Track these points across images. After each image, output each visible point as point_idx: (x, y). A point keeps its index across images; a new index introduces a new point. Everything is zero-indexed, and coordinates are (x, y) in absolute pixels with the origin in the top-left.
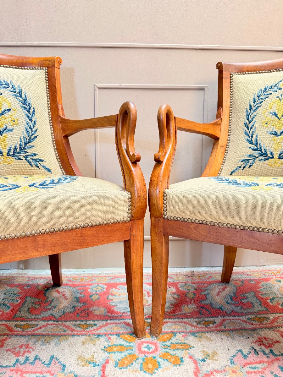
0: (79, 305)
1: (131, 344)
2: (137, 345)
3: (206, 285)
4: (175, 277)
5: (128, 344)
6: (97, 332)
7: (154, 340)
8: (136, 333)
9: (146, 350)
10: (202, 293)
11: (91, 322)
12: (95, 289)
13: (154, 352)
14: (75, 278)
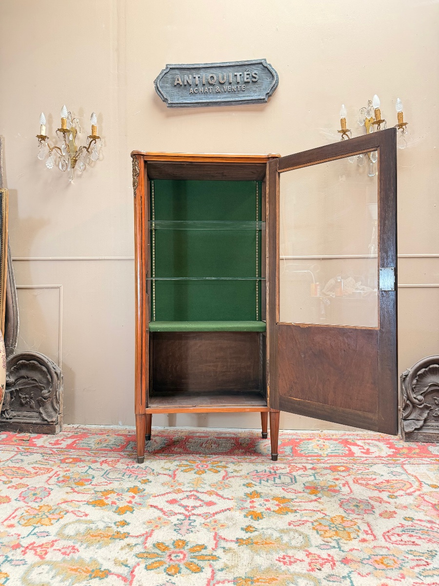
6: (175, 459)
11: (171, 455)
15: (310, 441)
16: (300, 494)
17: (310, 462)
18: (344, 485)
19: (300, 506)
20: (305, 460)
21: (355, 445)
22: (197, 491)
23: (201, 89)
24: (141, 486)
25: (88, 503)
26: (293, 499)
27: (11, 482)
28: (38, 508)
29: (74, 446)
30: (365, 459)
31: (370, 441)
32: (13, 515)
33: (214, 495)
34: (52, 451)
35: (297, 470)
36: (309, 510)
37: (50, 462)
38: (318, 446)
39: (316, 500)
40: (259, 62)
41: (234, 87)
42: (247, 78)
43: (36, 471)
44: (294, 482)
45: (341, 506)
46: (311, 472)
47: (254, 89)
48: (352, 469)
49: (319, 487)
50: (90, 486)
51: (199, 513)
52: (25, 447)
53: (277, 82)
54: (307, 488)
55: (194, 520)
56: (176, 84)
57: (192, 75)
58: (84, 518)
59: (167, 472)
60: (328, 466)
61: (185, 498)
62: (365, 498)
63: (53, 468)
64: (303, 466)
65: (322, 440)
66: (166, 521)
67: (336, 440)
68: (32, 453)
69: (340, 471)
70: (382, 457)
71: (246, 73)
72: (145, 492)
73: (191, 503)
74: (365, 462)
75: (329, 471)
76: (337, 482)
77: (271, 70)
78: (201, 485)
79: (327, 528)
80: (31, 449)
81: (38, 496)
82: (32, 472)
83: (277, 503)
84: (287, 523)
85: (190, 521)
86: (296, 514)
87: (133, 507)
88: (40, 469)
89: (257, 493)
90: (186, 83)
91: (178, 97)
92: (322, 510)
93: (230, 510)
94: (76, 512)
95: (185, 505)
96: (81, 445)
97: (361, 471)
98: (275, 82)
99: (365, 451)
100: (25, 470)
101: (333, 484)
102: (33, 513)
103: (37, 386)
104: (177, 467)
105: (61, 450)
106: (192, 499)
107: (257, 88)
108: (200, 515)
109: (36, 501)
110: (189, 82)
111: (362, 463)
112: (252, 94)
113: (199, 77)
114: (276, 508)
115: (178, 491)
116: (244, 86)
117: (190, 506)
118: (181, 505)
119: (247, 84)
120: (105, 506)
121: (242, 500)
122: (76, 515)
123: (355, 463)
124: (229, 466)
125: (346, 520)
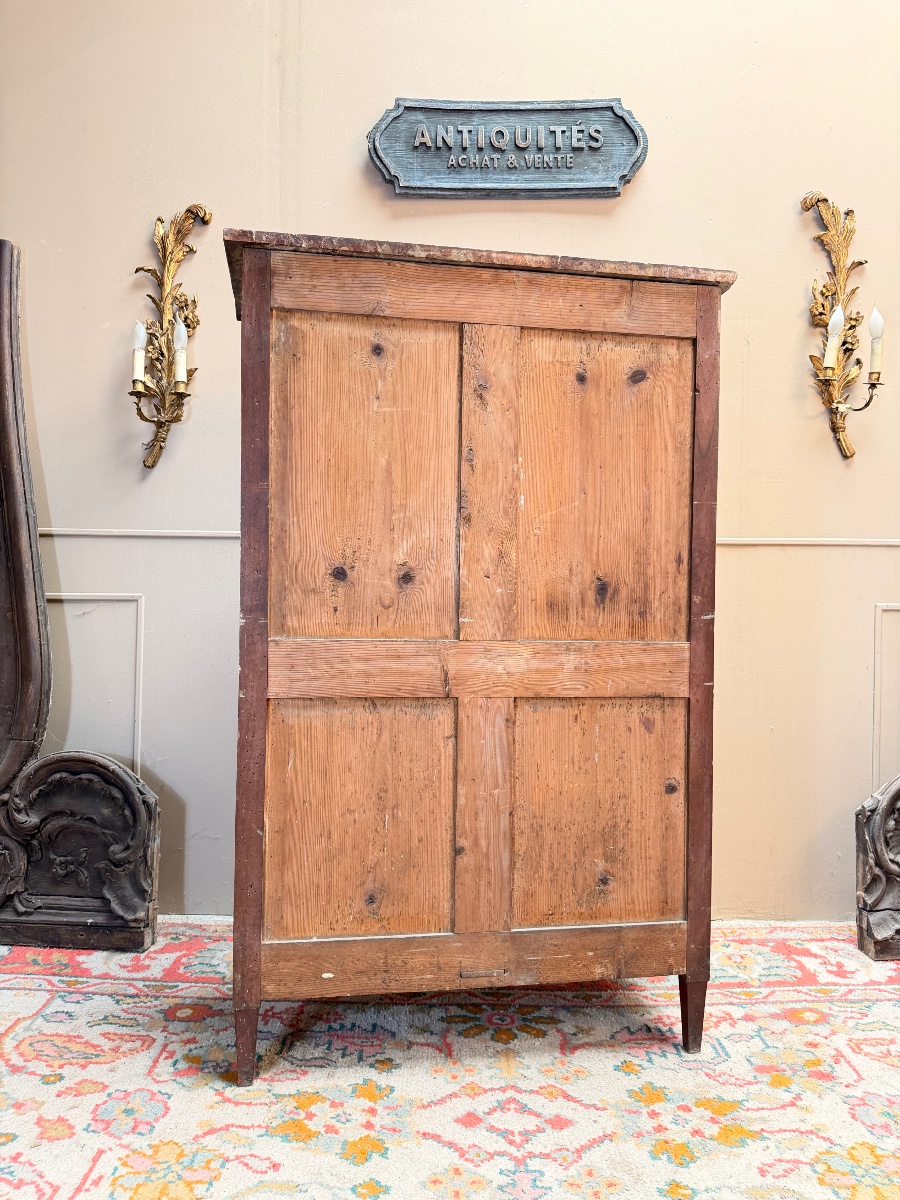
1: (478, 1016)
6: (429, 1002)
9: (499, 1022)
16: (752, 1088)
17: (735, 1001)
18: (837, 1062)
20: (719, 996)
21: (807, 953)
22: (520, 1091)
23: (474, 158)
24: (382, 1080)
25: (269, 1131)
26: (741, 1102)
27: (61, 1078)
28: (149, 1152)
29: (181, 971)
30: (844, 989)
31: (836, 943)
32: (94, 1176)
33: (559, 1098)
34: (135, 987)
35: (717, 1024)
36: (790, 1131)
37: (139, 1018)
38: (730, 959)
39: (793, 1104)
40: (604, 104)
41: (549, 158)
42: (579, 140)
43: (117, 1043)
44: (720, 1050)
45: (853, 1116)
46: (747, 1028)
47: (594, 165)
48: (833, 1016)
49: (784, 1067)
51: (545, 1151)
52: (65, 978)
53: (645, 149)
54: (761, 1069)
55: (540, 1171)
56: (417, 144)
57: (456, 127)
58: (271, 1175)
59: (427, 1037)
60: (779, 1012)
61: (494, 1110)
62: (897, 1093)
63: (154, 1037)
64: (725, 1013)
65: (732, 944)
66: (474, 1179)
67: (762, 943)
68: (88, 996)
69: (808, 1023)
70: (880, 984)
71: (575, 128)
72: (395, 1095)
73: (513, 1121)
74: (850, 997)
75: (785, 1024)
76: (818, 1052)
77: (632, 125)
78: (521, 1071)
79: (851, 1180)
80: (82, 983)
81: (137, 1115)
82: (106, 1048)
83: (708, 1114)
84: (757, 1171)
85: (529, 1175)
86: (764, 1144)
88: (121, 1037)
89: (655, 1088)
90: (440, 144)
91: (421, 174)
92: (819, 1130)
93: (611, 1140)
94: (245, 1161)
95: (502, 1127)
96: (198, 969)
97: (857, 1021)
98: (639, 151)
99: (835, 969)
100: (86, 1042)
101: (813, 1058)
102: (142, 1169)
103: (97, 835)
104: (445, 1025)
105: (153, 983)
106: (513, 1111)
107: (600, 162)
108: (547, 1156)
109: (137, 1131)
110: (448, 140)
111: (846, 1000)
112: (589, 175)
113: (470, 132)
114: (715, 1130)
115: (473, 1089)
116: (571, 158)
117: (516, 1132)
118: (491, 1129)
119: (577, 153)
120: (314, 1139)
121: (630, 1112)
122: (251, 1168)
123: (831, 1001)
124: (562, 1018)
125: (882, 1156)
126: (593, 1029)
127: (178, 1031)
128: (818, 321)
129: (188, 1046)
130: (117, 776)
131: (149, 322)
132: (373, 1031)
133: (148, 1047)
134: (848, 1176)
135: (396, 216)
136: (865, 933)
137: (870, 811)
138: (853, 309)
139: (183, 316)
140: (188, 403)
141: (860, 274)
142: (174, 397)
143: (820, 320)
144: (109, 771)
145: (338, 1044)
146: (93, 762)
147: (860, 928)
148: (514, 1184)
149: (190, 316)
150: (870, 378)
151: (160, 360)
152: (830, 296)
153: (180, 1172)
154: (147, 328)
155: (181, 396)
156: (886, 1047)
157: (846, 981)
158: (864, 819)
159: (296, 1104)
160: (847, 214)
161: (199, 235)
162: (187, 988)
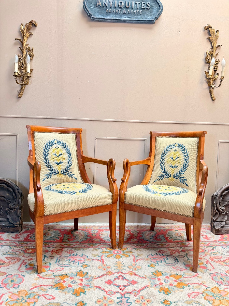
0: (88, 238)
1: (111, 251)
2: (113, 251)
3: (143, 231)
4: (130, 228)
5: (110, 251)
6: (98, 247)
7: (120, 250)
8: (113, 247)
9: (117, 253)
10: (141, 234)
11: (94, 244)
12: (94, 232)
13: (119, 253)
14: (83, 227)
15: (172, 231)
16: (185, 271)
17: (180, 246)
18: (207, 263)
19: (189, 281)
20: (175, 245)
22: (122, 273)
23: (114, 10)
24: (85, 270)
25: (53, 287)
26: (182, 275)
28: (17, 293)
29: (29, 239)
30: (208, 243)
31: (205, 230)
33: (134, 275)
35: (175, 253)
36: (196, 284)
37: (17, 253)
38: (178, 234)
39: (196, 276)
41: (135, 11)
42: (143, 6)
43: (9, 261)
44: (177, 261)
45: (212, 279)
46: (183, 254)
47: (148, 14)
48: (205, 250)
50: (49, 272)
53: (162, 10)
54: (187, 266)
55: (128, 298)
56: (97, 5)
57: (109, 0)
58: (53, 301)
59: (97, 258)
61: (115, 279)
62: (224, 272)
63: (20, 258)
64: (177, 249)
65: (178, 230)
66: (110, 300)
68: (2, 246)
70: (217, 241)
71: (142, 3)
72: (88, 275)
73: (121, 282)
74: (210, 245)
76: (202, 261)
77: (159, 2)
78: (123, 267)
79: (213, 298)
80: (1, 242)
81: (15, 282)
82: (6, 262)
83: (174, 279)
84: (187, 296)
85: (126, 299)
86: (189, 287)
87: (84, 290)
88: (11, 258)
89: (159, 272)
90: (104, 5)
91: (98, 14)
92: (203, 283)
93: (148, 287)
94: (45, 296)
95: (117, 284)
97: (212, 252)
98: (160, 10)
99: (205, 237)
100: (1, 260)
102: (15, 299)
103: (5, 201)
104: (102, 254)
105: (21, 242)
106: (121, 279)
107: (149, 13)
108: (131, 293)
109: (14, 287)
110: (106, 4)
111: (208, 246)
112: (146, 17)
113: (112, 2)
114: (175, 284)
115: (110, 273)
116: (141, 11)
117: (122, 286)
118: (115, 285)
119: (143, 10)
120: (65, 289)
121: (153, 279)
122: (47, 298)
123: (205, 246)
124: (133, 251)
125: (221, 291)
126: (142, 254)
127: (27, 256)
128: (207, 62)
129: (30, 261)
130: (11, 185)
131: (19, 55)
132: (82, 256)
133: (19, 262)
134: (212, 297)
135: (91, 27)
136: (213, 227)
137: (216, 196)
138: (217, 59)
139: (29, 53)
140: (31, 79)
141: (219, 49)
142: (26, 77)
143: (208, 61)
144: (8, 183)
145: (72, 259)
146: (4, 181)
147: (211, 226)
148: (121, 302)
149: (31, 54)
150: (221, 78)
151: (22, 66)
152: (211, 55)
153: (26, 300)
154: (19, 57)
155: (29, 77)
156: (220, 259)
157: (208, 240)
158: (213, 198)
159: (60, 278)
160: (217, 31)
161: (34, 30)
162: (30, 244)
